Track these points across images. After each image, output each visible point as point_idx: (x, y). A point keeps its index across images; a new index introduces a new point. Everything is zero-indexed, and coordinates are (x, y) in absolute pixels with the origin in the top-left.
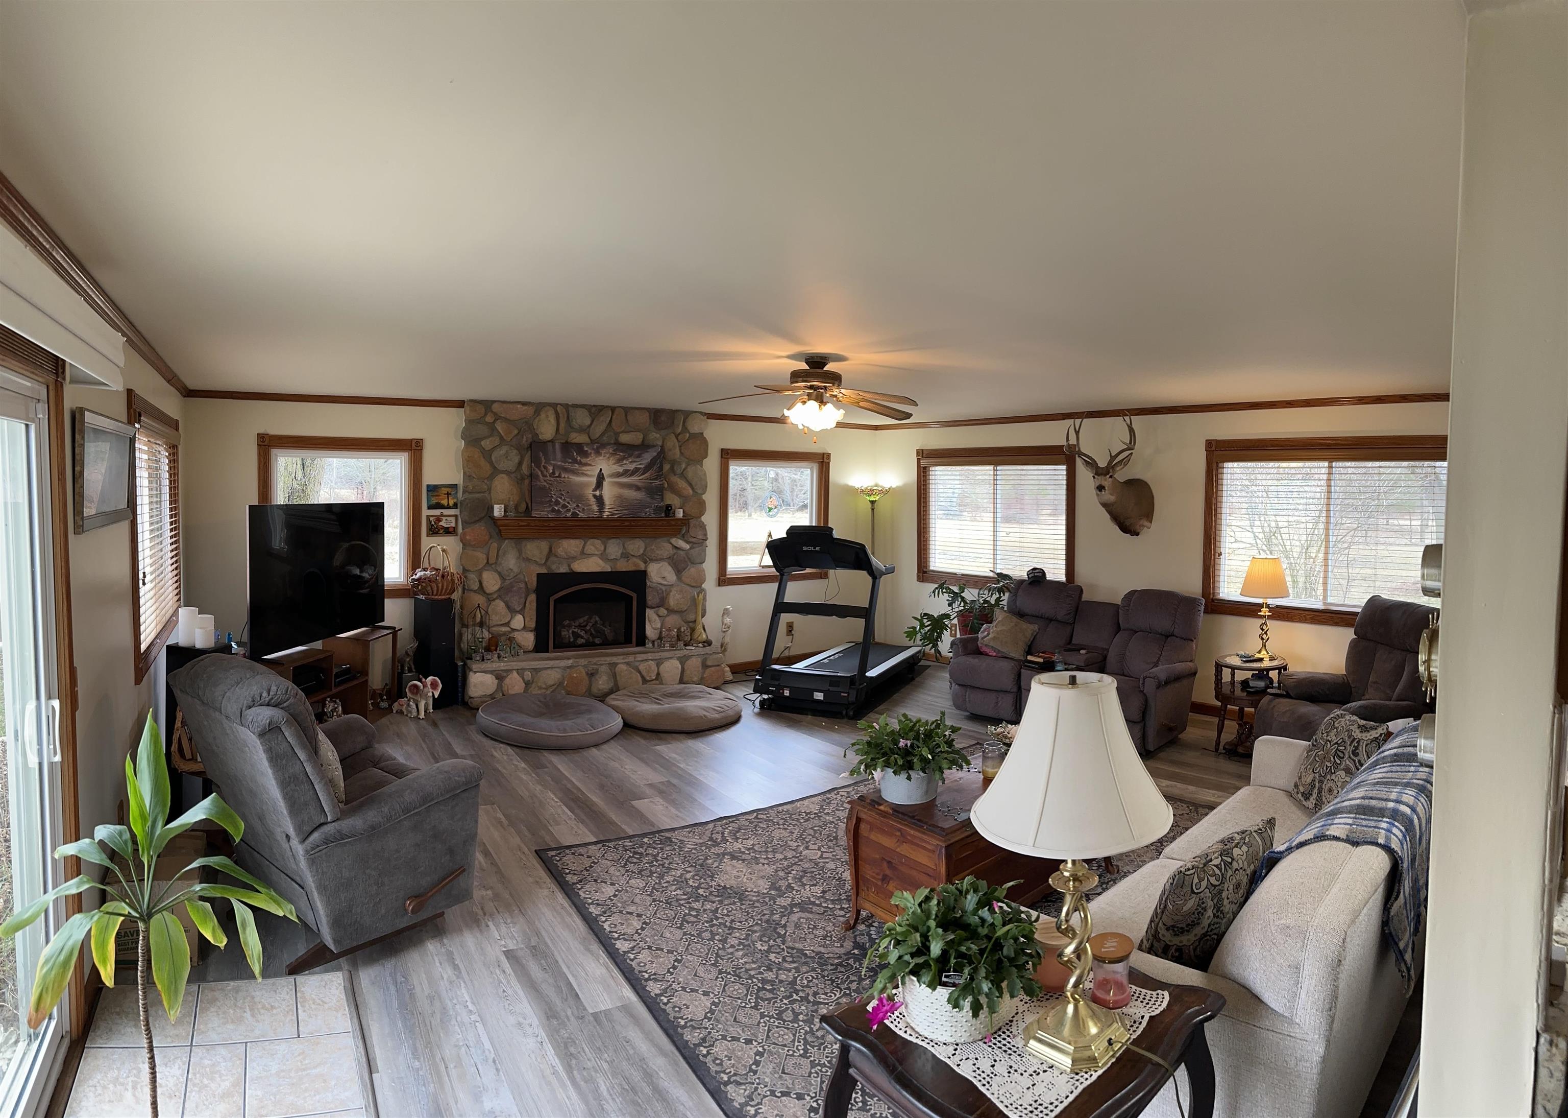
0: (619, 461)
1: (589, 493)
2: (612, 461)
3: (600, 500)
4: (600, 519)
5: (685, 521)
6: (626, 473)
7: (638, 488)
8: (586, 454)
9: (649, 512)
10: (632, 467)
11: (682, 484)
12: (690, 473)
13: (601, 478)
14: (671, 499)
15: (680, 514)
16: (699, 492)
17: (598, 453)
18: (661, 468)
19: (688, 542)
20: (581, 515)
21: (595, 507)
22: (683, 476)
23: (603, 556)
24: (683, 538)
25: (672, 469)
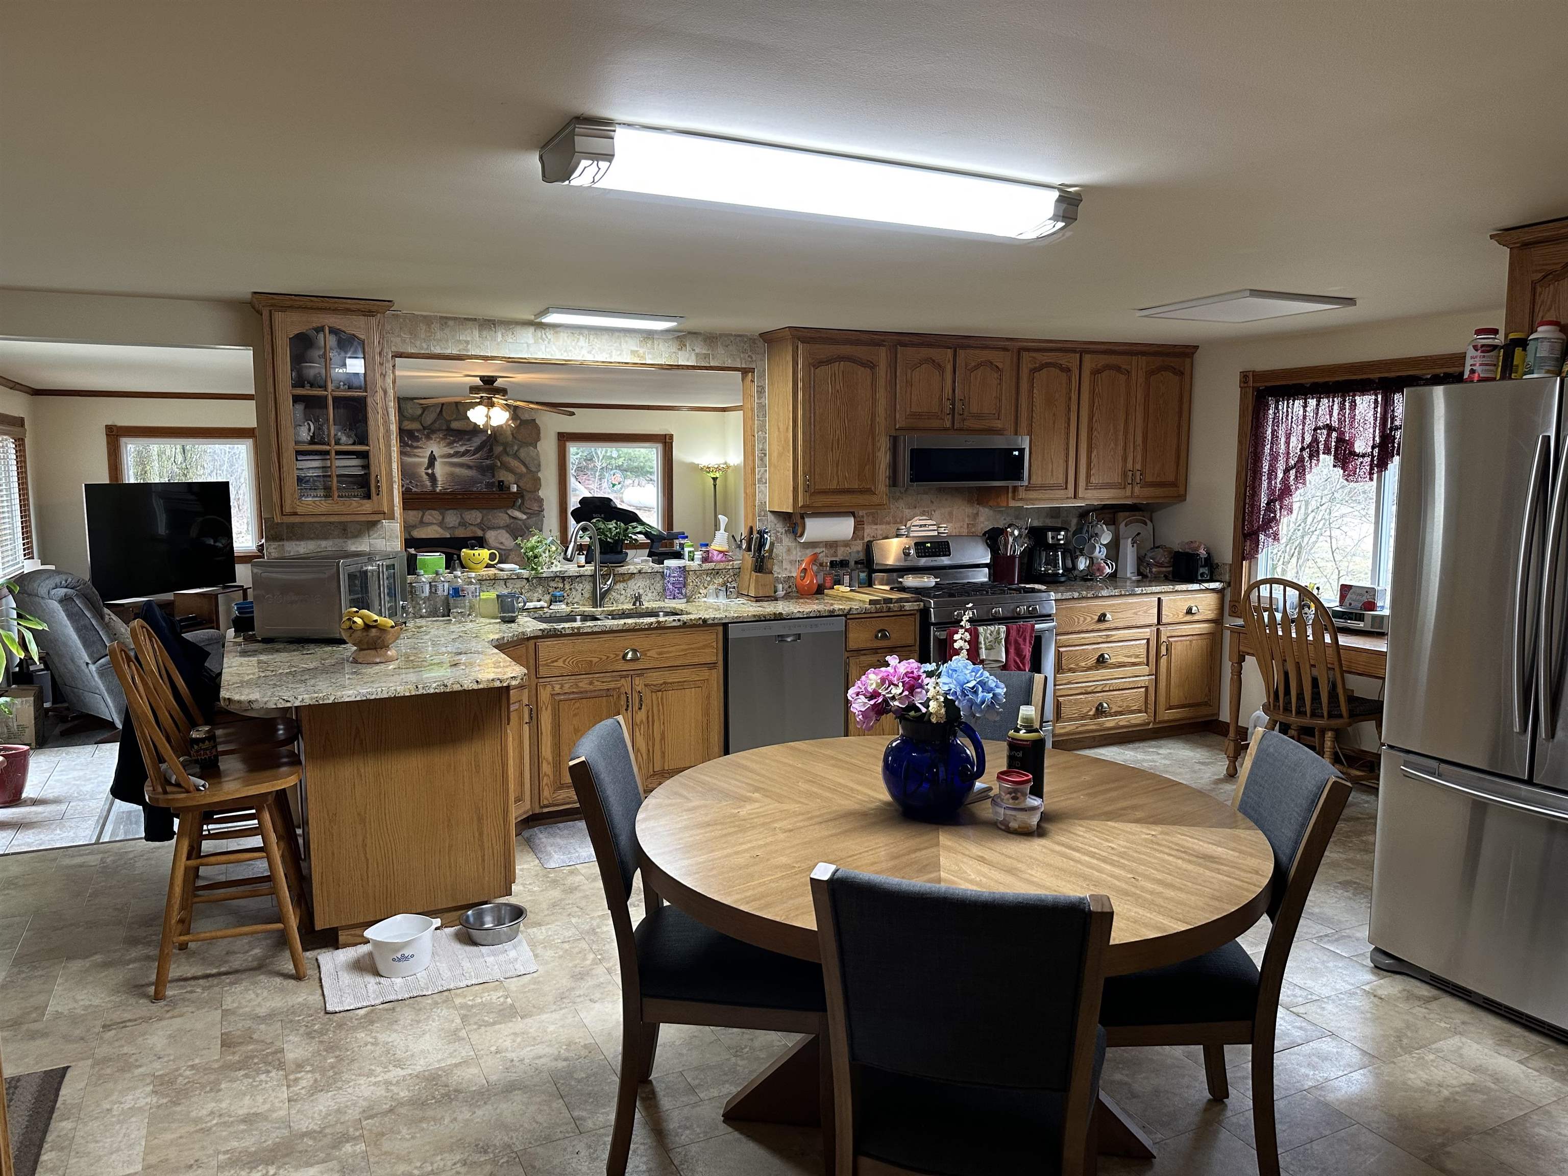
0: (450, 444)
1: (422, 471)
2: (442, 444)
3: (433, 478)
4: (433, 492)
5: (520, 494)
6: (456, 454)
7: (469, 467)
8: (417, 439)
9: (480, 487)
10: (462, 449)
11: (514, 463)
12: (523, 454)
13: (432, 459)
14: (505, 476)
15: (514, 488)
16: (533, 469)
17: (428, 437)
18: (491, 450)
19: (525, 513)
20: (414, 489)
21: (428, 483)
22: (516, 456)
23: (441, 524)
24: (520, 509)
25: (505, 451)
